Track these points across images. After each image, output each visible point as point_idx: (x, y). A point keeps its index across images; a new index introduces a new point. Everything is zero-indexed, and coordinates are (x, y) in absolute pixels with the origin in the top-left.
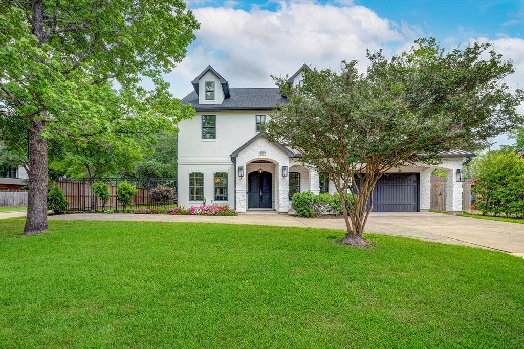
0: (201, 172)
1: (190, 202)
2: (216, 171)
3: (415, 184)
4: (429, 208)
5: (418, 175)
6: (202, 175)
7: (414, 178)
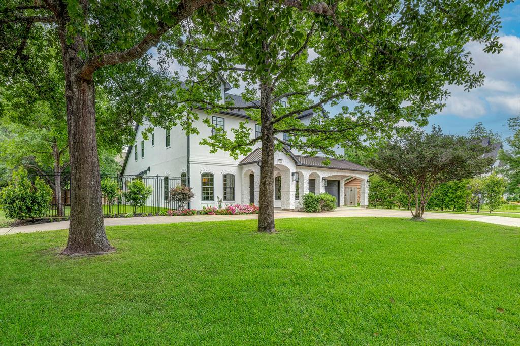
0: (212, 172)
1: (202, 202)
2: (225, 172)
3: (337, 188)
4: (343, 204)
5: (339, 182)
6: (212, 175)
7: (337, 184)
